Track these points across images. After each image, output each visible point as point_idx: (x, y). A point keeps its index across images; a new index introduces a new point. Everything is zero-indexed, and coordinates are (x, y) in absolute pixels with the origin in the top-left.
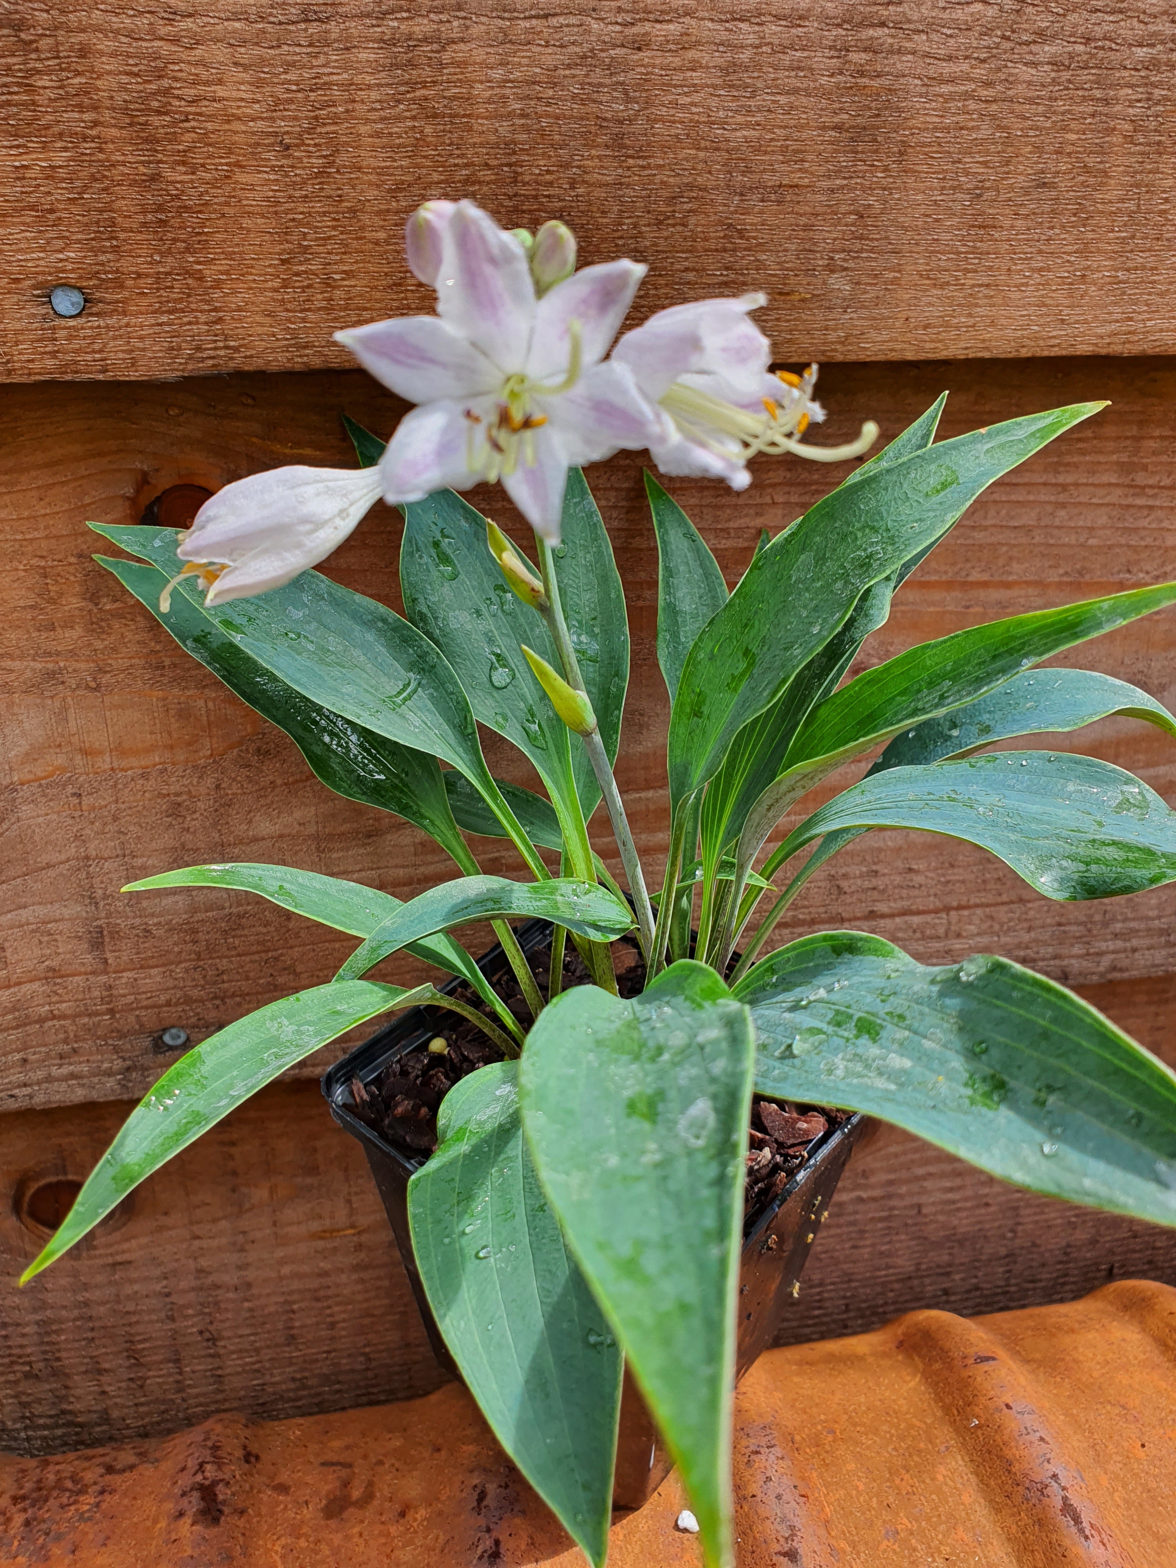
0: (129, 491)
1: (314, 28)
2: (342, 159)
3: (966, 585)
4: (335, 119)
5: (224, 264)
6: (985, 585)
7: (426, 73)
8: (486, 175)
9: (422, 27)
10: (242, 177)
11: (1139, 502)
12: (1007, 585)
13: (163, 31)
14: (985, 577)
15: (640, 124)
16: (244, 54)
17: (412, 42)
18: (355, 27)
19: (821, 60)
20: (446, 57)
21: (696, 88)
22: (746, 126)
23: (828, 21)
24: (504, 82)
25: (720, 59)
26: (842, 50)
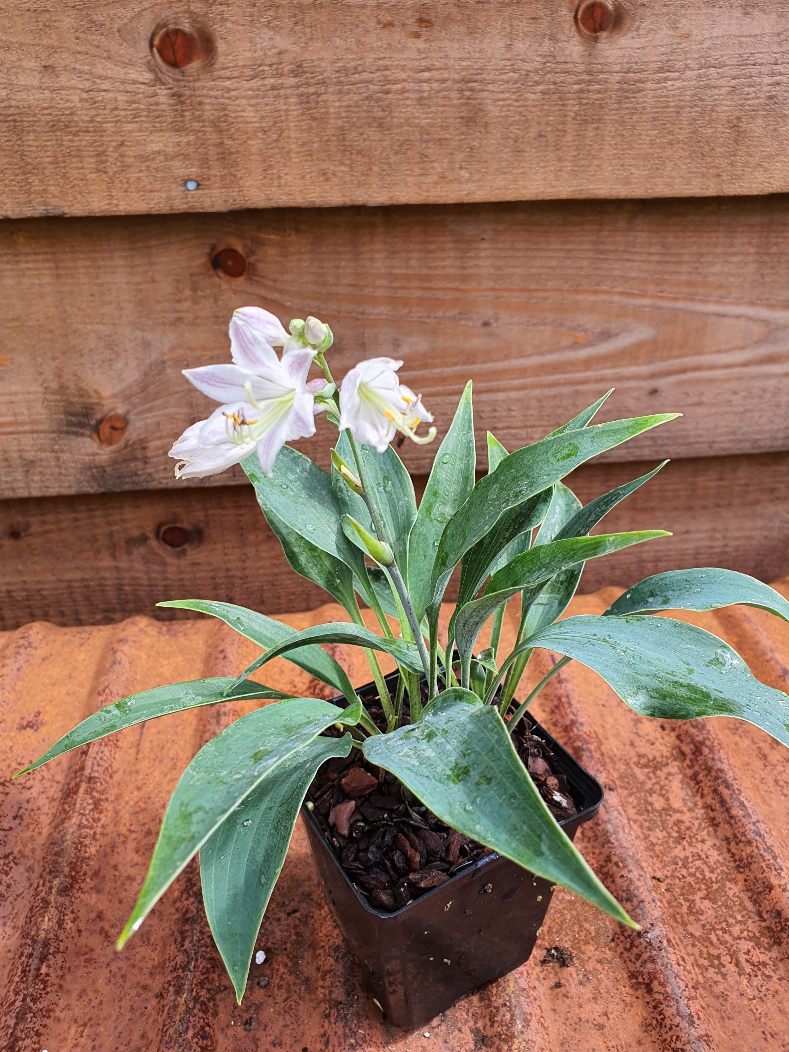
0: (207, 250)
1: (275, 92)
2: (284, 134)
3: (529, 290)
4: (282, 121)
5: (244, 171)
6: (537, 290)
7: (313, 105)
8: (334, 138)
9: (311, 90)
10: (251, 142)
11: (602, 256)
12: (546, 291)
13: (226, 95)
14: (537, 287)
15: (388, 119)
16: (252, 102)
17: (308, 95)
18: (289, 91)
19: (454, 95)
20: (320, 99)
21: (408, 106)
22: (427, 118)
23: (455, 81)
24: (340, 107)
25: (416, 96)
26: (461, 91)
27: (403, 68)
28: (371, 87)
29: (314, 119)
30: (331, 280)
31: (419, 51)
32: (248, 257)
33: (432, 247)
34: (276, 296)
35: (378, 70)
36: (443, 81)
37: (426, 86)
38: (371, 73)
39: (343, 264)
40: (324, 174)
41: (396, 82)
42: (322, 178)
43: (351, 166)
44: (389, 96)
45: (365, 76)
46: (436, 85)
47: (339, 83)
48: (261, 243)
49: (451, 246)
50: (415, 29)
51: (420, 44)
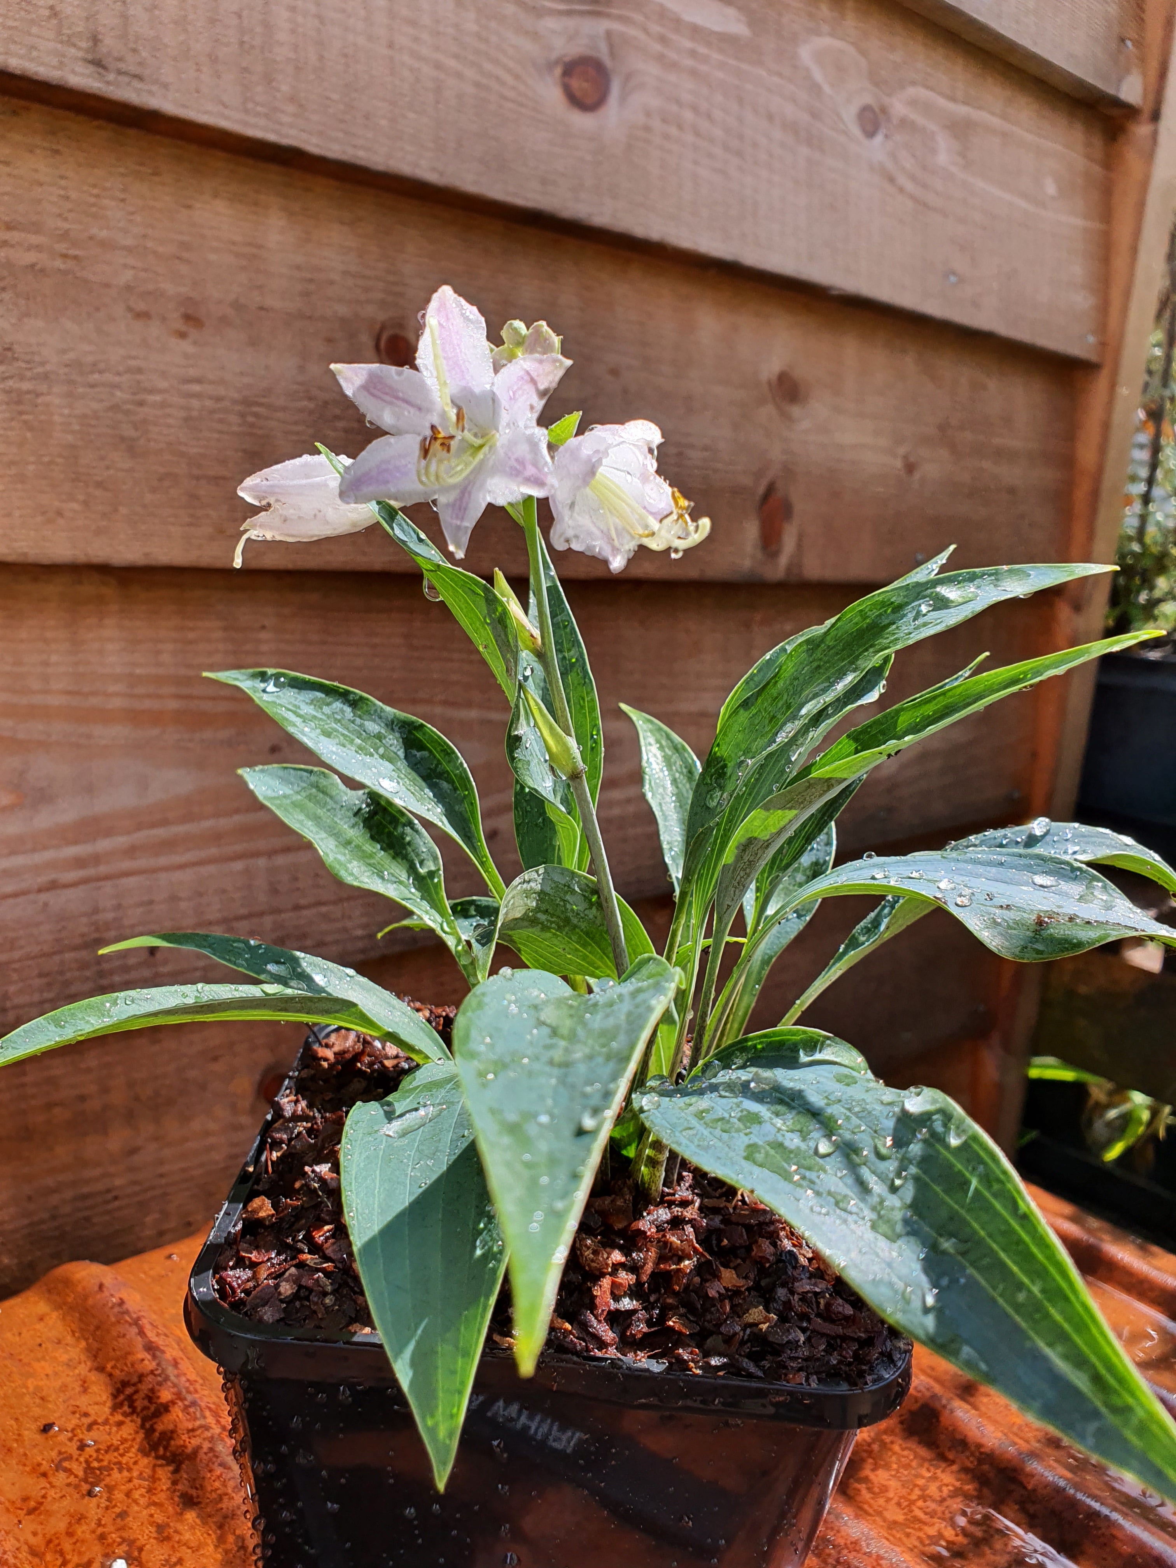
7: (27, 408)
8: (60, 460)
9: (26, 386)
11: (416, 654)
15: (142, 442)
17: (21, 393)
19: (234, 419)
20: (40, 400)
21: (169, 426)
22: (197, 446)
23: (235, 402)
24: (69, 416)
25: (183, 414)
26: (242, 415)
27: (164, 374)
28: (118, 393)
29: (31, 429)
30: (36, 685)
31: (186, 356)
33: (191, 635)
35: (129, 370)
36: (219, 399)
37: (195, 403)
38: (119, 374)
39: (54, 658)
40: (44, 513)
41: (151, 391)
42: (39, 519)
43: (86, 503)
44: (140, 409)
45: (108, 377)
46: (209, 403)
47: (70, 382)
49: (219, 634)
50: (180, 325)
51: (186, 346)
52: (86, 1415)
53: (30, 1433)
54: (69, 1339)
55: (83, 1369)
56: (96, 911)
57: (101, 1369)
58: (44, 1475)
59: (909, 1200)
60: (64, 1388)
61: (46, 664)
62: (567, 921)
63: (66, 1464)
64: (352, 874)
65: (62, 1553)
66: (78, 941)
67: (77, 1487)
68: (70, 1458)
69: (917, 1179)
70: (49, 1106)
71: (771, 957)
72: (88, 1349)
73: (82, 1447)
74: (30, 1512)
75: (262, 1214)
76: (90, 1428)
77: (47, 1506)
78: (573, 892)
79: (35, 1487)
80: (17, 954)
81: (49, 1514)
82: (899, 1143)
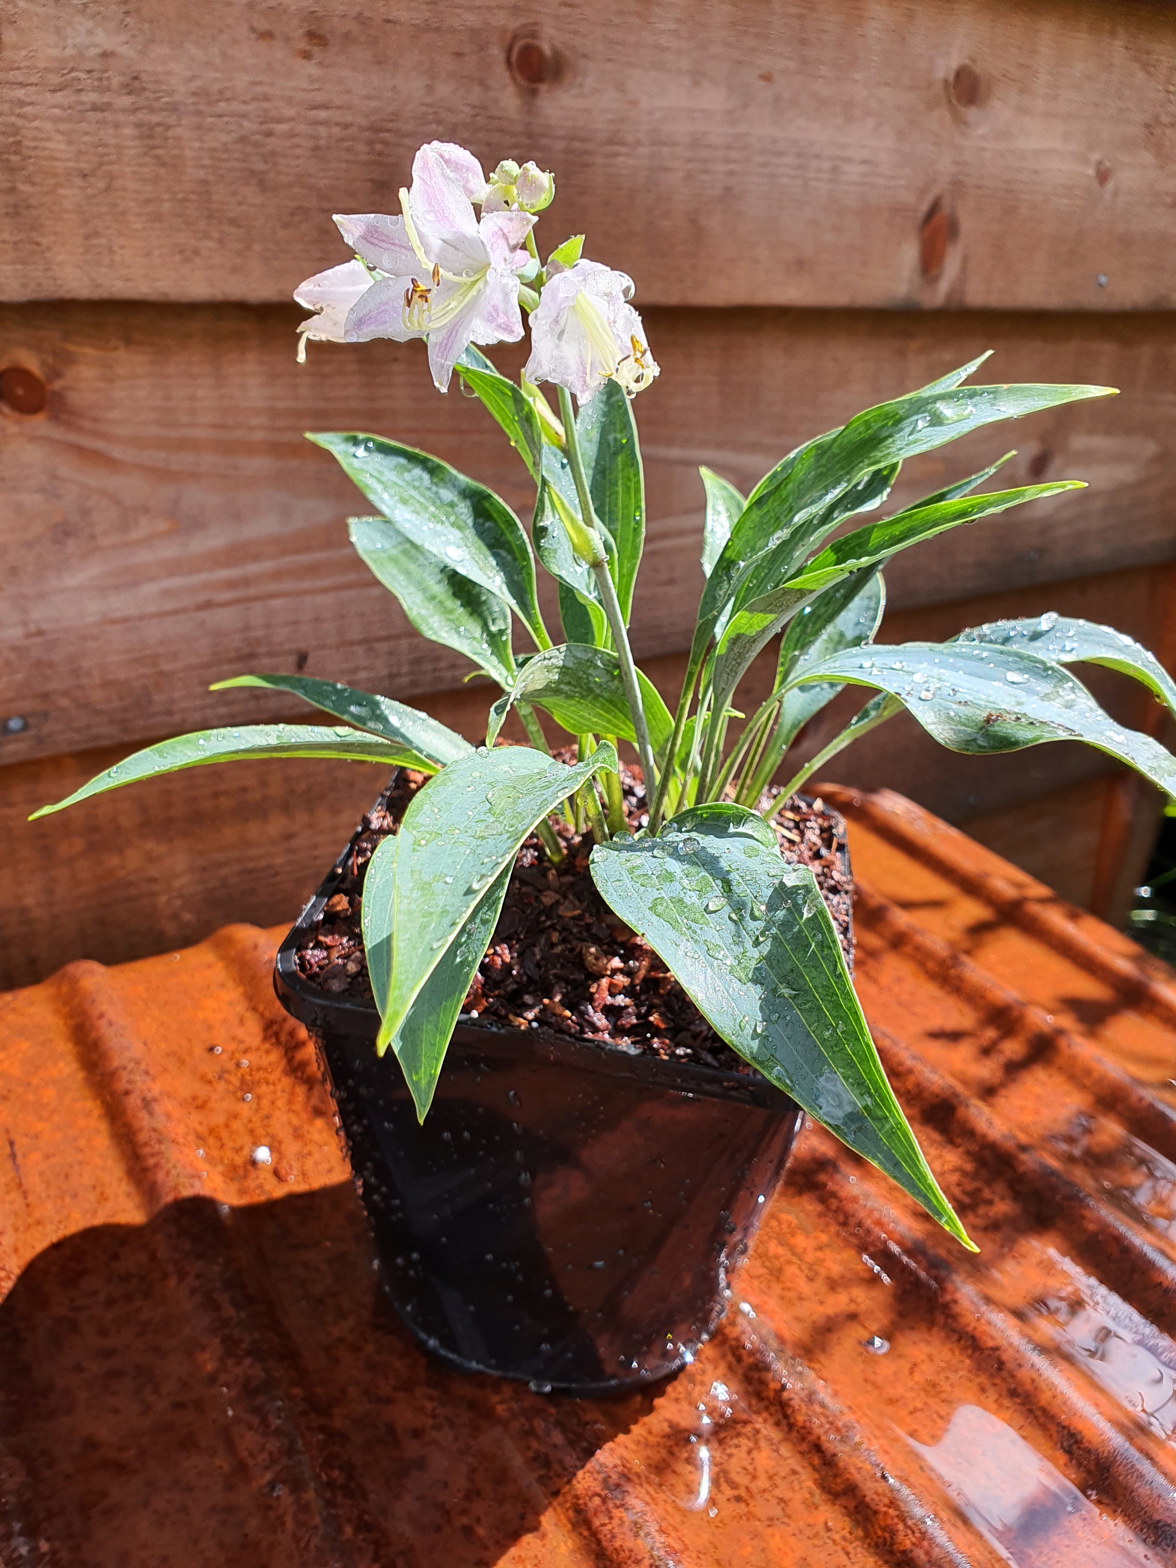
1: (99, 115)
2: (118, 183)
4: (111, 163)
5: (52, 238)
7: (158, 142)
8: (193, 197)
9: (155, 118)
10: (62, 191)
13: (18, 111)
15: (271, 175)
16: (62, 127)
17: (152, 127)
18: (121, 117)
19: (362, 147)
20: (170, 133)
21: (298, 157)
22: (324, 177)
23: (362, 128)
24: (200, 149)
25: (311, 143)
26: (370, 143)
27: (290, 101)
28: (246, 124)
29: (164, 164)
30: (185, 419)
31: (311, 79)
32: (50, 381)
34: (99, 445)
35: (254, 99)
36: (346, 126)
37: (323, 131)
38: (245, 102)
39: (200, 393)
40: (181, 252)
41: (279, 121)
42: (177, 258)
43: (221, 241)
44: (270, 140)
45: (236, 106)
46: (336, 130)
47: (199, 113)
48: (69, 359)
49: (353, 367)
50: (303, 45)
51: (311, 68)
52: (242, 1042)
53: (199, 1051)
54: (230, 984)
55: (241, 1008)
56: (247, 628)
57: (254, 1009)
58: (210, 1082)
59: (765, 953)
60: (225, 1021)
61: (193, 398)
62: (590, 691)
63: (226, 1076)
64: (431, 629)
65: (221, 1139)
66: (232, 655)
67: (234, 1093)
68: (229, 1072)
69: (775, 938)
70: (216, 795)
71: (800, 722)
72: (245, 993)
73: (238, 1065)
74: (197, 1108)
75: (339, 908)
76: (245, 1051)
77: (211, 1104)
78: (596, 667)
79: (202, 1091)
80: (180, 665)
81: (211, 1110)
82: (771, 907)
